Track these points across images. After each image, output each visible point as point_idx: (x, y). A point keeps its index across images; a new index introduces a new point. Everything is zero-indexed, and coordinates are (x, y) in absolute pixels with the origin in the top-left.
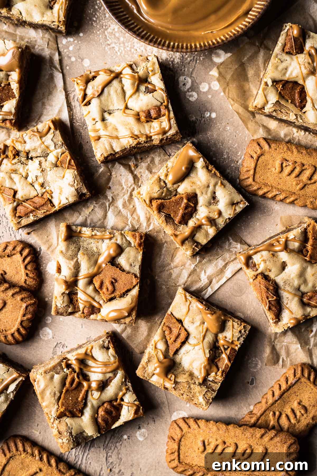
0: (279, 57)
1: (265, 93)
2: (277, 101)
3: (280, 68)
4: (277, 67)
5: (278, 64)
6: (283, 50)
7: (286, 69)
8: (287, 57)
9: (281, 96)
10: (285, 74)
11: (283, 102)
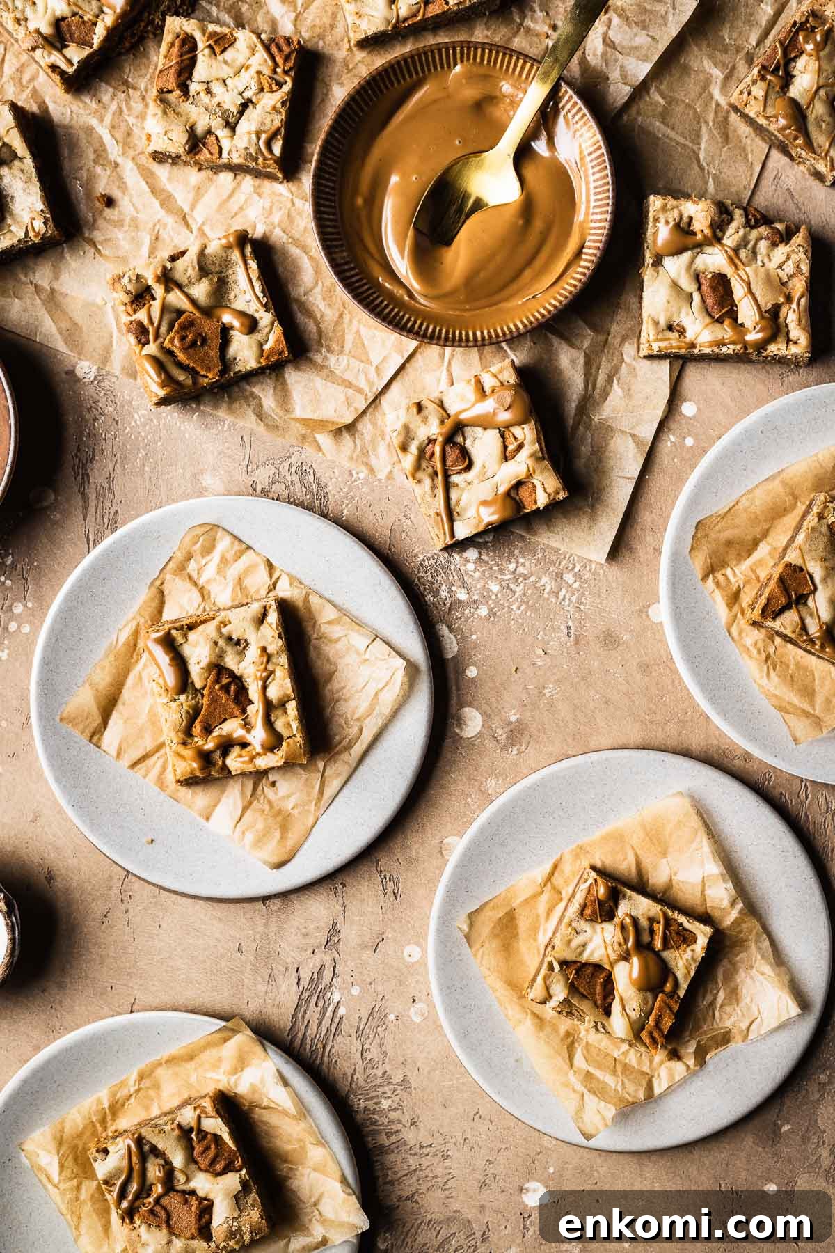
0: (574, 924)
1: (548, 983)
2: (565, 1000)
3: (574, 944)
4: (569, 942)
5: (571, 936)
6: (582, 914)
7: (584, 946)
8: (586, 926)
9: (573, 988)
10: (581, 954)
11: (574, 1001)
